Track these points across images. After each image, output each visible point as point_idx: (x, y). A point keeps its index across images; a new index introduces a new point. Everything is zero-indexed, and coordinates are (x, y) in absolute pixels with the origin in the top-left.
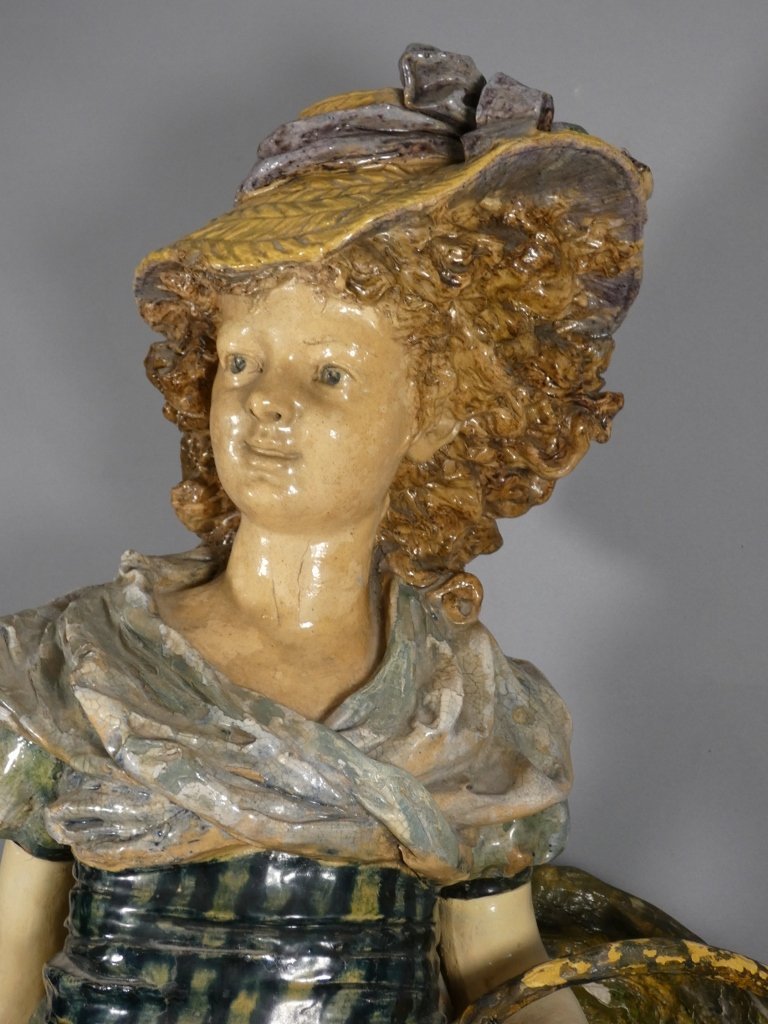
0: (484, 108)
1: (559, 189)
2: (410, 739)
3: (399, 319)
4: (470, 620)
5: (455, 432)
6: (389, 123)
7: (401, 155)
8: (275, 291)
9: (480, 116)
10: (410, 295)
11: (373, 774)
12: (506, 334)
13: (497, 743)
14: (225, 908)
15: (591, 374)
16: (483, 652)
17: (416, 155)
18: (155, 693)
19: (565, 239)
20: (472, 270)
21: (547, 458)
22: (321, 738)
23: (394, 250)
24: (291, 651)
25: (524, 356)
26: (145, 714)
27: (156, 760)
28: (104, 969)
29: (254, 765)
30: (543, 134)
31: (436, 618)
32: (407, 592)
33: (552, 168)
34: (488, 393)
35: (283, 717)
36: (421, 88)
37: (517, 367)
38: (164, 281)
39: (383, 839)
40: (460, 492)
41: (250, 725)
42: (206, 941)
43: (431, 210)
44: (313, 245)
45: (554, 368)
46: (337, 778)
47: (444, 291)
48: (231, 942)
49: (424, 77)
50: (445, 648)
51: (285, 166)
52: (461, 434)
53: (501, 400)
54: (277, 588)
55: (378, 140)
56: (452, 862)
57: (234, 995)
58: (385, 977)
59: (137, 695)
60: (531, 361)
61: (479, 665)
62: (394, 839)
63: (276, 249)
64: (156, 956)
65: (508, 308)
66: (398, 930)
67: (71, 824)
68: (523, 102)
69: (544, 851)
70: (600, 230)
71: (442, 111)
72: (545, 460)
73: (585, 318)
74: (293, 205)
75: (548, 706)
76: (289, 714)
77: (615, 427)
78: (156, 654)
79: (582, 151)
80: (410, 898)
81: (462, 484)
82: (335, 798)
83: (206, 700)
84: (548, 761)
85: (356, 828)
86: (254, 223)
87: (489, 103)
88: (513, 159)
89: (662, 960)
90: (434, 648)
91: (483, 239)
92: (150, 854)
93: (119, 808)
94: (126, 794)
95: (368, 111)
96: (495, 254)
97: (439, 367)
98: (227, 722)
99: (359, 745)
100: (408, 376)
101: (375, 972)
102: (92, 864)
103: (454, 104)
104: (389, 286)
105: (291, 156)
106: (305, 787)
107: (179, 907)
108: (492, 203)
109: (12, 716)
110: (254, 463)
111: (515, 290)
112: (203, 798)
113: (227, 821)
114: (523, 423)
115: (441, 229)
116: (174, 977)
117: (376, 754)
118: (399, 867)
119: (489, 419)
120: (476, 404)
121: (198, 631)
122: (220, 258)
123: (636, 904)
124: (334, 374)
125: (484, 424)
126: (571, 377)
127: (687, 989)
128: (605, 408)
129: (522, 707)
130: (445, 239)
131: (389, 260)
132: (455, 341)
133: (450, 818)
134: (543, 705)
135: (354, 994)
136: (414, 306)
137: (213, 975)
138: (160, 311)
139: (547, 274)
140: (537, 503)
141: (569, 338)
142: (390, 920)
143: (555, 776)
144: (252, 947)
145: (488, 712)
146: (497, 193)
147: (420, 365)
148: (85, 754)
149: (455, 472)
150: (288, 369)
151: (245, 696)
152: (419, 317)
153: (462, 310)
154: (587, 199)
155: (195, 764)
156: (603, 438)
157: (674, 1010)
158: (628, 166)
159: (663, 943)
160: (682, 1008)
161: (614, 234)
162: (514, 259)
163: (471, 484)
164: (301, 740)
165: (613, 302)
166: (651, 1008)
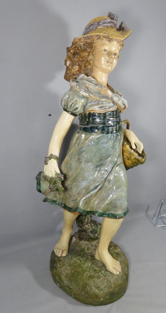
110: (108, 64)
124: (116, 54)
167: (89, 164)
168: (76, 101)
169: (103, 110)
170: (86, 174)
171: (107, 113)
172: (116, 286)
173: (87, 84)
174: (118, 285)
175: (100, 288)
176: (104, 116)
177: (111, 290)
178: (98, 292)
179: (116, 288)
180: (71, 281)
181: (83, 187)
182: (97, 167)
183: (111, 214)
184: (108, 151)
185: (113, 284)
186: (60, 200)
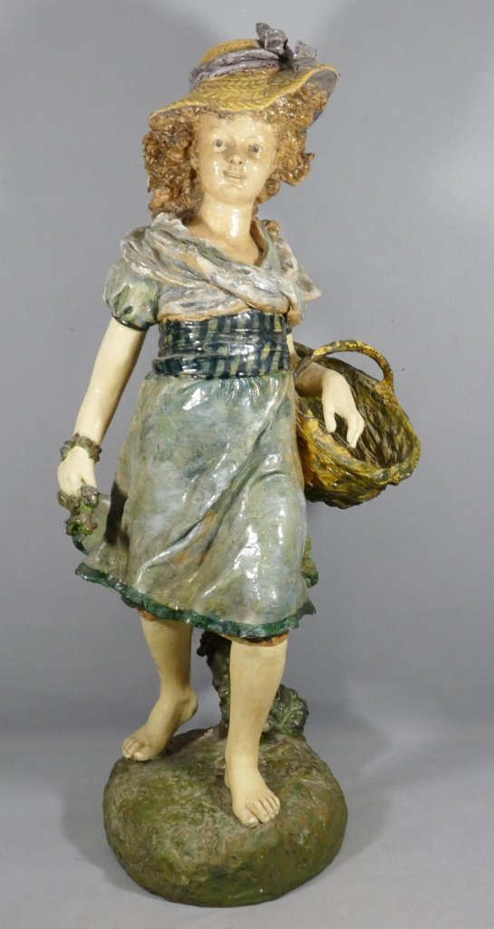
2: (287, 273)
6: (261, 55)
7: (267, 68)
9: (295, 56)
17: (271, 68)
42: (237, 339)
55: (260, 62)
62: (290, 304)
64: (223, 345)
70: (319, 95)
87: (298, 52)
101: (283, 347)
107: (226, 329)
110: (229, 180)
116: (229, 351)
118: (283, 316)
124: (256, 148)
135: (279, 353)
150: (242, 146)
167: (164, 464)
168: (127, 288)
169: (193, 314)
170: (160, 495)
171: (210, 322)
172: (231, 854)
173: (158, 243)
174: (241, 855)
175: (185, 849)
176: (201, 330)
177: (214, 861)
178: (178, 858)
179: (231, 861)
180: (126, 821)
181: (156, 534)
182: (190, 475)
183: (231, 622)
184: (212, 429)
185: (224, 846)
186: (118, 573)
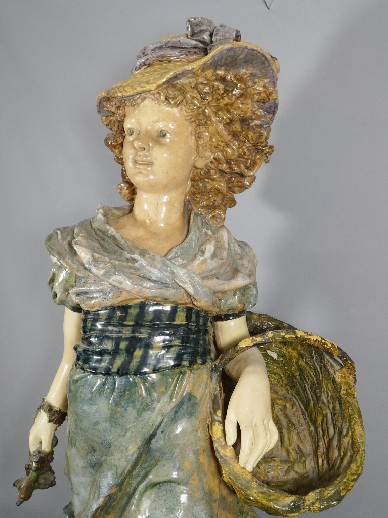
0: (215, 36)
1: (244, 67)
2: (194, 261)
3: (186, 112)
4: (220, 225)
5: (212, 157)
6: (182, 44)
7: (187, 55)
8: (142, 104)
9: (214, 39)
10: (190, 103)
11: (180, 272)
12: (228, 121)
13: (229, 265)
14: (131, 320)
15: (263, 140)
16: (224, 234)
17: (192, 55)
18: (105, 248)
19: (249, 87)
20: (212, 94)
21: (247, 168)
22: (162, 261)
23: (183, 87)
24: (155, 235)
25: (237, 131)
26: (99, 254)
27: (102, 268)
28: (90, 343)
29: (138, 270)
30: (235, 42)
31: (208, 224)
32: (196, 215)
33: (240, 57)
34: (222, 142)
35: (149, 254)
36: (195, 32)
37: (235, 135)
38: (106, 106)
39: (185, 295)
40: (218, 182)
41: (136, 257)
42: (124, 332)
43: (195, 70)
44: (152, 84)
45: (248, 135)
46: (168, 274)
47: (202, 102)
48: (133, 332)
49: (195, 28)
50: (210, 233)
51: (145, 61)
52: (215, 159)
53: (228, 145)
54: (149, 213)
55: (178, 50)
56: (210, 303)
57: (134, 350)
58: (188, 343)
59: (98, 249)
60: (240, 133)
61: (222, 238)
62: (189, 295)
63: (139, 86)
64: (108, 338)
65: (228, 111)
66: (193, 327)
67: (78, 295)
68: (229, 33)
69: (249, 304)
70: (261, 84)
71: (202, 40)
72: (246, 169)
73: (260, 119)
74: (147, 73)
75: (249, 253)
76: (152, 254)
77: (270, 158)
78: (105, 236)
79: (250, 49)
80: (198, 317)
81: (218, 179)
82: (167, 281)
83: (122, 249)
84: (248, 271)
85: (174, 291)
86: (133, 80)
87: (217, 34)
88: (225, 52)
89: (287, 336)
90: (206, 232)
91: (216, 84)
92: (103, 302)
93: (92, 288)
94: (95, 283)
95: (175, 40)
96: (221, 89)
97: (203, 131)
98: (129, 256)
99: (177, 263)
100: (192, 134)
101: (184, 342)
102: (86, 309)
103: (206, 37)
104: (181, 99)
105: (147, 57)
106: (156, 277)
107: (115, 321)
108: (221, 73)
109: (58, 260)
110: (137, 167)
111: (231, 104)
112: (118, 280)
113: (128, 288)
114: (236, 154)
115: (201, 80)
116: (114, 345)
117: (183, 266)
118: (193, 306)
119: (224, 152)
120: (219, 146)
121: (123, 229)
122: (121, 92)
123: (285, 325)
124: (164, 133)
125: (223, 155)
126: (254, 139)
127: (302, 352)
128: (267, 150)
129: (239, 254)
130: (202, 84)
131: (182, 91)
132: (209, 122)
133: (210, 289)
134: (247, 253)
135: (177, 349)
136: (191, 108)
137: (127, 343)
138: (107, 120)
139: (242, 99)
140: (247, 188)
141: (255, 127)
142: (190, 324)
143: (250, 276)
144: (141, 333)
145: (225, 254)
146: (222, 68)
147: (196, 130)
148: (81, 270)
149: (215, 175)
150: (147, 131)
151: (137, 249)
152: (194, 112)
153: (211, 111)
154: (255, 71)
155: (116, 269)
156: (267, 161)
157: (298, 359)
158: (268, 57)
159: (288, 331)
160: (301, 358)
161: (267, 85)
162: (229, 93)
163: (222, 179)
164: (155, 262)
165: (269, 113)
166: (291, 359)
